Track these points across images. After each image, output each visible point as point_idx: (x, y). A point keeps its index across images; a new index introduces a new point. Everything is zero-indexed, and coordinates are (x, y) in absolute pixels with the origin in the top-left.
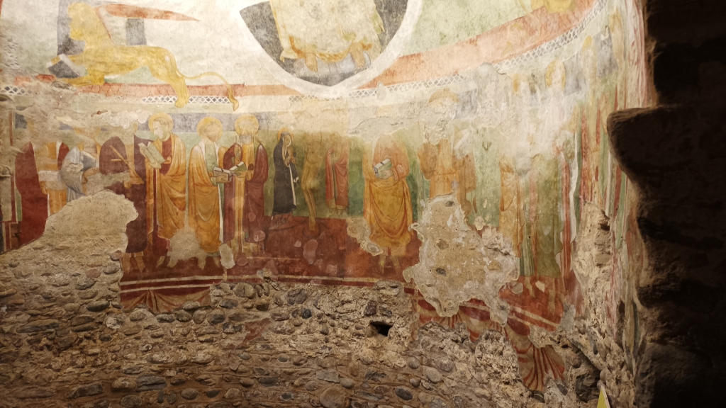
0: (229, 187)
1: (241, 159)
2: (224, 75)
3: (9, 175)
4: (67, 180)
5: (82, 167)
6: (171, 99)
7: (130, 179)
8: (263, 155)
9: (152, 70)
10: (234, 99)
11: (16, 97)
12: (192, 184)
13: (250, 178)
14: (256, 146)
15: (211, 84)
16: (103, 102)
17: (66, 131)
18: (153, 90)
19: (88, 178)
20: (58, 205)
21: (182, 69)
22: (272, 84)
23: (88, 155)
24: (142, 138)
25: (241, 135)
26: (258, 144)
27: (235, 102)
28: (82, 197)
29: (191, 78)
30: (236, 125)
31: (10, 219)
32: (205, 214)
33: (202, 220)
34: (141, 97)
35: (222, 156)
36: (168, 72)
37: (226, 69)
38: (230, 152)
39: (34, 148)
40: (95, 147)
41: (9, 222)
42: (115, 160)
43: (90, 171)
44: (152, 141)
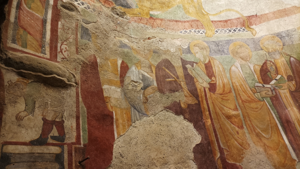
0: (276, 100)
1: (277, 72)
2: (239, 10)
3: (75, 84)
4: (129, 98)
5: (142, 85)
6: (201, 32)
7: (185, 98)
8: (297, 65)
9: (185, 9)
10: (250, 28)
11: (82, 10)
12: (240, 101)
13: (293, 88)
14: (288, 59)
15: (229, 18)
16: (150, 32)
17: (126, 50)
18: (187, 24)
19: (148, 97)
20: (124, 126)
21: (207, 8)
22: (283, 8)
23: (146, 74)
24: (188, 60)
25: (269, 53)
26: (289, 57)
27: (251, 30)
28: (145, 118)
29: (214, 15)
30: (261, 46)
31: (74, 140)
32: (265, 130)
33: (264, 137)
34: (178, 30)
35: (259, 73)
36: (197, 11)
37: (241, 4)
38: (264, 68)
39: (98, 60)
40: (150, 67)
41: (73, 143)
42: (169, 79)
43: (149, 90)
44: (196, 63)
